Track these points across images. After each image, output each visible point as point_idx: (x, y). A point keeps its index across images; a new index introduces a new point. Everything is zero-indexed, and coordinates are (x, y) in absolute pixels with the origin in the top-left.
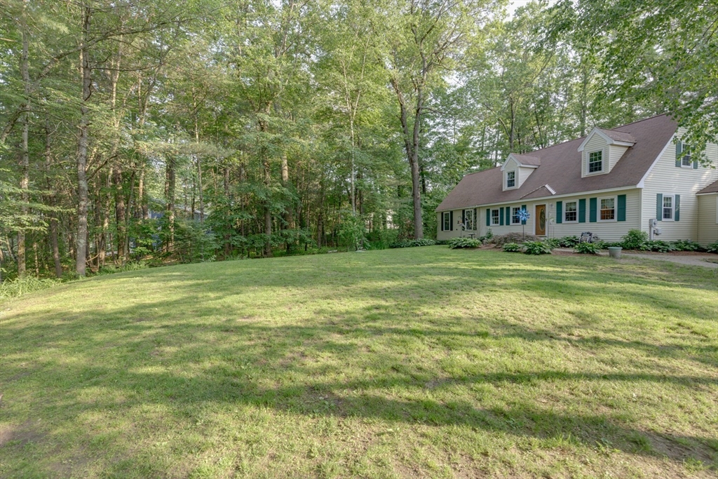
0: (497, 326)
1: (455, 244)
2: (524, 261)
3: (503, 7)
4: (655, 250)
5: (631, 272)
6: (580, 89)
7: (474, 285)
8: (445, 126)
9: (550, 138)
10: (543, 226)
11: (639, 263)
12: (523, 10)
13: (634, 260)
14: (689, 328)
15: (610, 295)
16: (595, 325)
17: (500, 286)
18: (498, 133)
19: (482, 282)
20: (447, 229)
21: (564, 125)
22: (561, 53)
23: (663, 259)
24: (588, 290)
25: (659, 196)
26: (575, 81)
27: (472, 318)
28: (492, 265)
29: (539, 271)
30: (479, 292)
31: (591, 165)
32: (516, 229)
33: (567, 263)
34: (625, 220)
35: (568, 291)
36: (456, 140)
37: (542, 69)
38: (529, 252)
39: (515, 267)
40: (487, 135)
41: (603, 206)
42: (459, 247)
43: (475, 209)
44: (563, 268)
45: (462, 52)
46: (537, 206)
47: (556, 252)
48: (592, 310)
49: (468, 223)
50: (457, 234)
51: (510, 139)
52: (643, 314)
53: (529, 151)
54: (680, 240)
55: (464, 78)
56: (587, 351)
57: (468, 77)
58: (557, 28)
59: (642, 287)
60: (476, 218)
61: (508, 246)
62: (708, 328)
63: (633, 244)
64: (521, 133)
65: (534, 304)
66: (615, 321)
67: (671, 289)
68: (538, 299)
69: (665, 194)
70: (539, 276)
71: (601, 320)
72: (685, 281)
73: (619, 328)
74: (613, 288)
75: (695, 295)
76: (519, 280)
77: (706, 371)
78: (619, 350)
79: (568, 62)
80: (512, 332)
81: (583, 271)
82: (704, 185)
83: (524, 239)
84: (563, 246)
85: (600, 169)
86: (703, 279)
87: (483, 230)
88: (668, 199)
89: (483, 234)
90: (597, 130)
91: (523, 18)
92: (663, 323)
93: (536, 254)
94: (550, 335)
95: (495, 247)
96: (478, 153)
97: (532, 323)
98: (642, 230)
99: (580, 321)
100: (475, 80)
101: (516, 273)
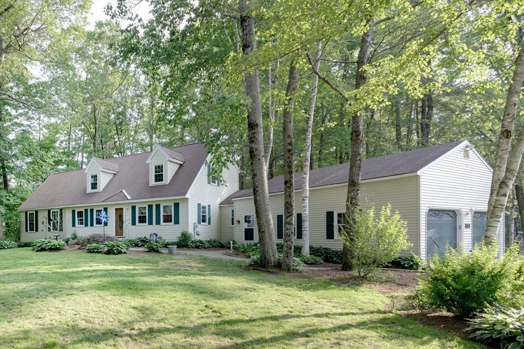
0: (67, 333)
1: (39, 247)
2: (104, 261)
3: (84, 13)
4: (197, 247)
5: (181, 266)
6: (149, 110)
7: (51, 290)
8: (29, 119)
9: (128, 148)
10: (121, 227)
11: (187, 258)
12: (103, 24)
13: (184, 256)
14: (211, 309)
15: (166, 287)
16: (152, 317)
17: (77, 289)
18: (83, 135)
19: (60, 286)
20: (32, 229)
21: (138, 139)
22: (134, 75)
23: (202, 254)
24: (150, 285)
25: (199, 205)
26: (146, 103)
27: (42, 329)
28: (74, 267)
29: (115, 270)
30: (55, 297)
31: (156, 176)
32: (97, 230)
33: (138, 261)
34: (179, 224)
35: (135, 288)
36: (41, 136)
37: (120, 85)
38: (109, 252)
39: (94, 268)
40: (73, 136)
41: (164, 212)
42: (43, 250)
43: (61, 210)
44: (134, 266)
45: (46, 44)
46: (116, 209)
47: (131, 252)
48: (151, 303)
49: (54, 223)
50: (43, 235)
51: (94, 144)
52: (186, 301)
53: (110, 157)
54: (211, 239)
55: (49, 73)
56: (143, 343)
57: (52, 72)
58: (128, 49)
59: (187, 278)
60: (61, 218)
61: (91, 247)
62: (222, 306)
63: (184, 243)
64: (104, 140)
65: (106, 303)
66: (167, 311)
67: (204, 278)
68: (110, 298)
69: (203, 204)
70: (114, 274)
71: (157, 311)
72: (213, 270)
73: (169, 316)
74: (168, 281)
75: (217, 281)
76: (95, 281)
77: (218, 342)
78: (166, 336)
79: (139, 84)
80: (81, 336)
81: (149, 267)
82: (223, 199)
83: (104, 240)
84: (137, 245)
85: (162, 181)
86: (222, 268)
87: (69, 230)
88: (204, 208)
89: (69, 235)
90: (159, 147)
91: (103, 32)
92: (197, 306)
93: (114, 254)
94: (114, 333)
95: (80, 249)
96: (64, 153)
97: (101, 323)
98: (190, 232)
99: (141, 315)
100: (59, 78)
101: (94, 274)
